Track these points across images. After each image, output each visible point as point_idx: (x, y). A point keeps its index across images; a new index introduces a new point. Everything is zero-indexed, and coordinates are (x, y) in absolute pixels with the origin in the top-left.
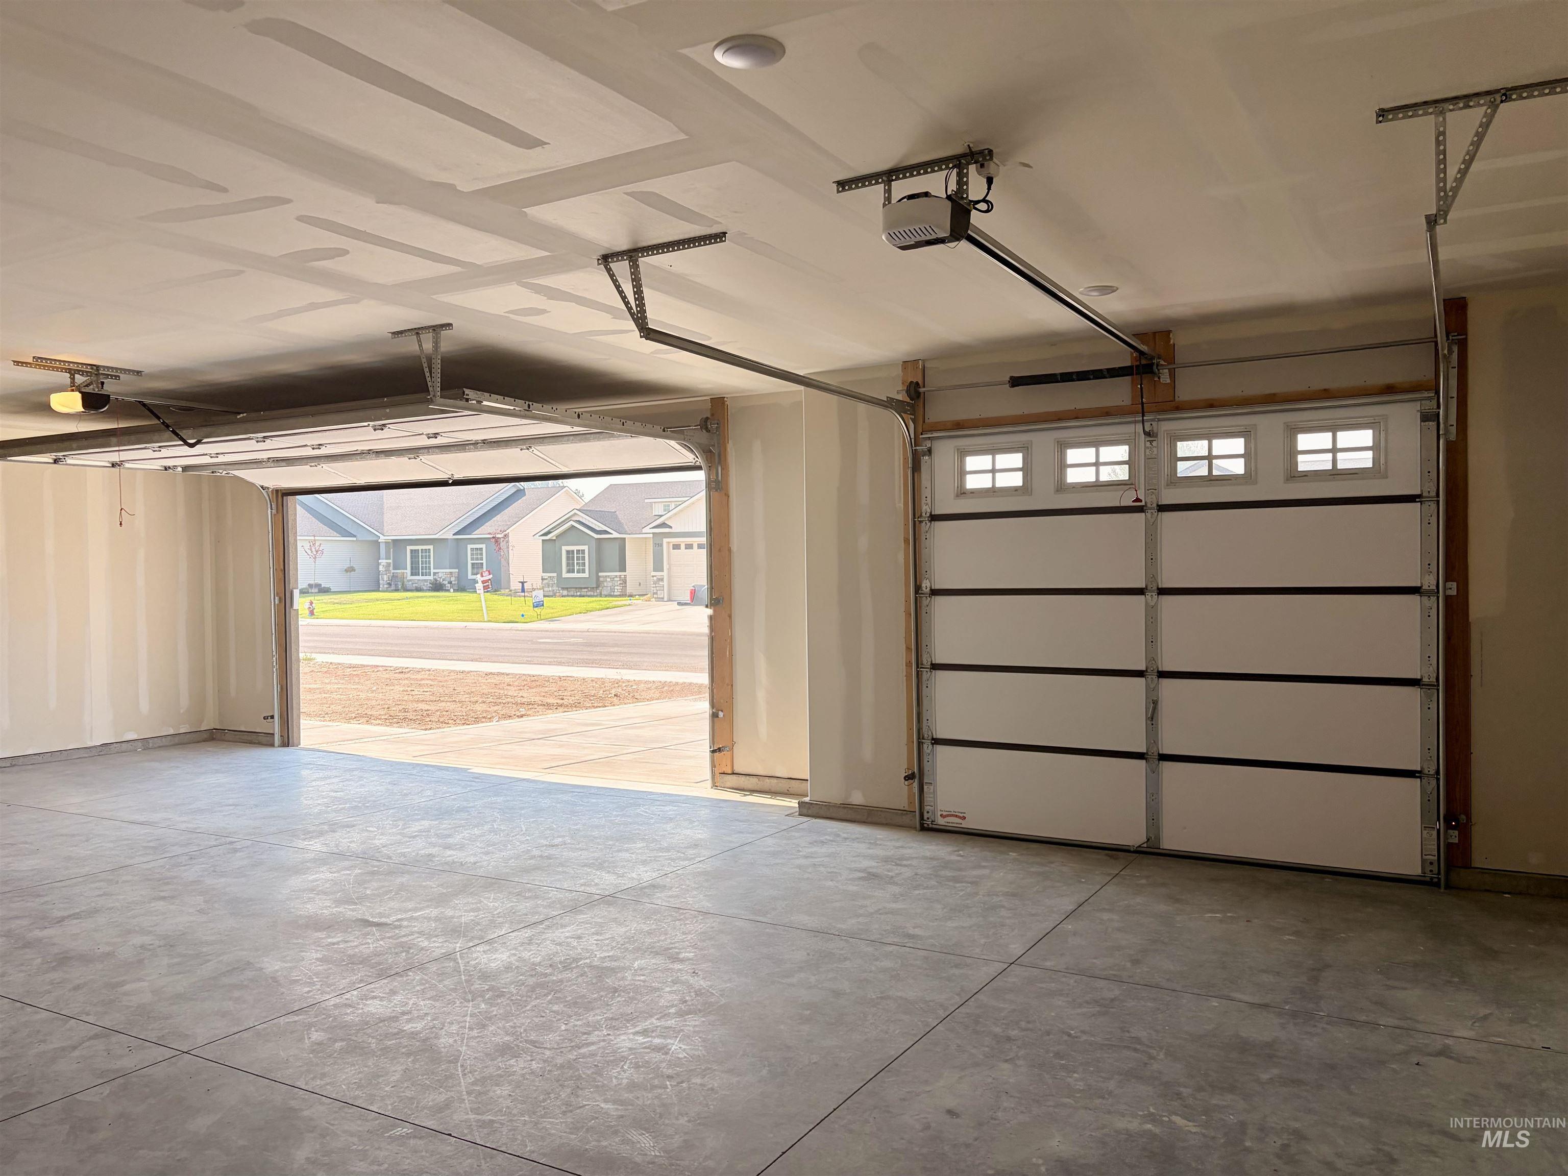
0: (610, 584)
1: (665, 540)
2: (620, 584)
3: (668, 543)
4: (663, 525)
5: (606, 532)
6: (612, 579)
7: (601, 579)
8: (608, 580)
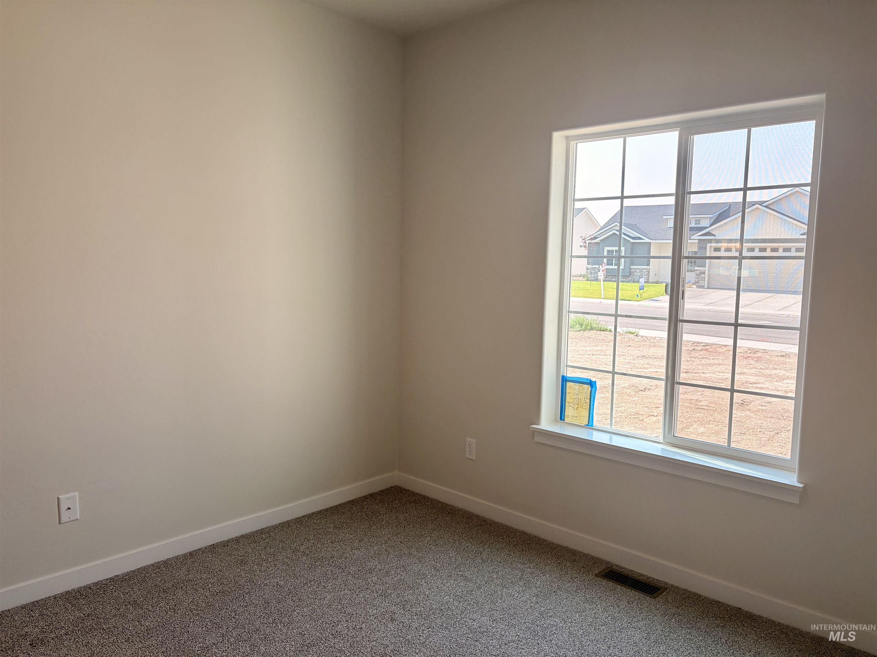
0: (639, 274)
1: (709, 245)
2: (647, 274)
3: (711, 247)
4: (708, 234)
5: (640, 238)
6: (641, 270)
7: (632, 270)
8: (638, 271)
